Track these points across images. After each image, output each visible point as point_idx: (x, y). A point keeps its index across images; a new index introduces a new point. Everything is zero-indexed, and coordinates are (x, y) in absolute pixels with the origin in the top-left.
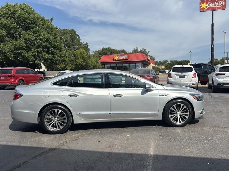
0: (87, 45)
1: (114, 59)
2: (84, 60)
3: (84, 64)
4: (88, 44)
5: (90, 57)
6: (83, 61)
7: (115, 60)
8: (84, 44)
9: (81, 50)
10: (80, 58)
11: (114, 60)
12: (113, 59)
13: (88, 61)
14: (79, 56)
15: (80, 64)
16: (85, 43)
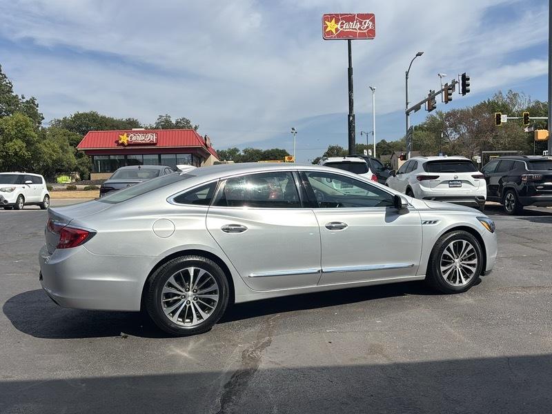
0: (33, 103)
1: (120, 142)
2: (29, 143)
3: (27, 154)
4: (36, 102)
5: (43, 135)
6: (24, 145)
7: (123, 144)
8: (24, 101)
9: (19, 116)
10: (17, 138)
11: (119, 145)
12: (117, 142)
13: (39, 145)
14: (13, 133)
15: (16, 153)
16: (28, 98)
